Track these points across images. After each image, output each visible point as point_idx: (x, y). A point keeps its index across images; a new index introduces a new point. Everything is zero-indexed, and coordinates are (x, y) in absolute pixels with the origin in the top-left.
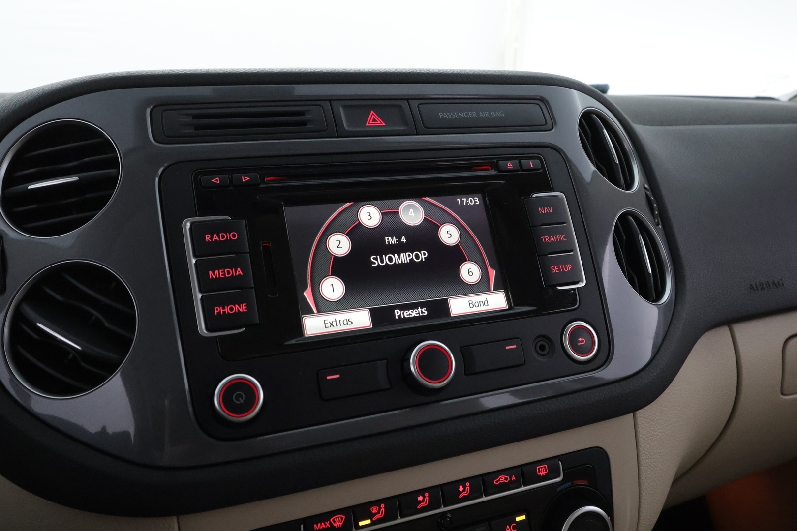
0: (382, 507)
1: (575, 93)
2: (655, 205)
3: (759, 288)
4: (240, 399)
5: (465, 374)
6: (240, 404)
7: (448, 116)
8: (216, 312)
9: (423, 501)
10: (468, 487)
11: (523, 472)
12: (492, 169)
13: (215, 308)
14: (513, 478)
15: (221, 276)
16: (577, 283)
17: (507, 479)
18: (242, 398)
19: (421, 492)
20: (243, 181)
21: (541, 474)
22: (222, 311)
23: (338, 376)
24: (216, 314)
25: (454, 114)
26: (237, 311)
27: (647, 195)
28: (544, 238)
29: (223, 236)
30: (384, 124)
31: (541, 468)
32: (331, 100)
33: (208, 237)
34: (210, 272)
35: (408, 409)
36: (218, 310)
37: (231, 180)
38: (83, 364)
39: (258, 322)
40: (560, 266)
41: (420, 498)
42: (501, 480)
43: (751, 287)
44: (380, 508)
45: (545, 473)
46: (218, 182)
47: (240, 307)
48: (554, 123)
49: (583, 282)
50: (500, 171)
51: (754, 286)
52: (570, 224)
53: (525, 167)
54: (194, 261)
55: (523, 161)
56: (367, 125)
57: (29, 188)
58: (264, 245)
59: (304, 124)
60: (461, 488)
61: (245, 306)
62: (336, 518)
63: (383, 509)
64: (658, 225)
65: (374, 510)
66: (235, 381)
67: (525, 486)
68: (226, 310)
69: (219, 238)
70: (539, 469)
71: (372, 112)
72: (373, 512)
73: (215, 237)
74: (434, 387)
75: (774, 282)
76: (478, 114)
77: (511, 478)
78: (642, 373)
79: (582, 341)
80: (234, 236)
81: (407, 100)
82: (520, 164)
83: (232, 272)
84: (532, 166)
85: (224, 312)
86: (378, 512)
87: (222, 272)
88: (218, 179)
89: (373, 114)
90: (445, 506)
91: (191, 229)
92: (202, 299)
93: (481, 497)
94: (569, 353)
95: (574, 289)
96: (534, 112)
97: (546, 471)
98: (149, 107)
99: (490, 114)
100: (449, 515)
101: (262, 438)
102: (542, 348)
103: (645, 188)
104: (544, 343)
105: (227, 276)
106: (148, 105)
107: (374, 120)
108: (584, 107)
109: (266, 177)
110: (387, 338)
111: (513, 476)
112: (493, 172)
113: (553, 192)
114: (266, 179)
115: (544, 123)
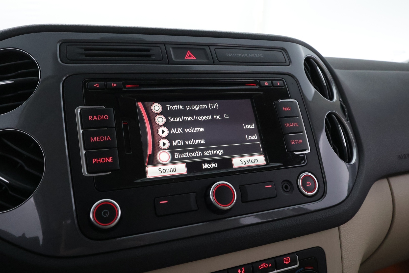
1: (300, 47)
2: (346, 110)
3: (404, 158)
4: (106, 214)
5: (242, 202)
6: (106, 217)
7: (232, 55)
8: (94, 161)
10: (244, 270)
11: (275, 261)
12: (256, 85)
13: (93, 159)
14: (270, 265)
15: (98, 141)
16: (305, 150)
17: (267, 265)
18: (107, 214)
20: (113, 86)
21: (286, 262)
22: (97, 161)
23: (166, 202)
24: (94, 163)
25: (235, 54)
26: (106, 161)
27: (341, 104)
28: (286, 125)
29: (100, 117)
30: (195, 58)
31: (286, 259)
32: (165, 44)
33: (91, 117)
34: (91, 138)
35: (208, 222)
36: (95, 160)
37: (106, 86)
38: (10, 192)
39: (119, 168)
40: (296, 141)
42: (263, 266)
43: (399, 156)
45: (288, 262)
46: (98, 86)
47: (108, 159)
48: (290, 61)
49: (308, 150)
50: (261, 86)
51: (401, 156)
52: (300, 117)
53: (275, 85)
54: (81, 131)
55: (273, 82)
56: (186, 58)
58: (123, 123)
59: (149, 56)
60: (239, 271)
61: (111, 158)
64: (347, 121)
66: (104, 203)
67: (277, 270)
68: (100, 161)
69: (97, 118)
70: (285, 259)
71: (189, 51)
73: (95, 118)
74: (224, 209)
76: (248, 55)
78: (343, 203)
79: (309, 184)
80: (106, 117)
81: (209, 46)
82: (272, 83)
83: (105, 138)
84: (279, 84)
87: (98, 138)
88: (98, 84)
89: (189, 53)
91: (80, 113)
92: (85, 154)
94: (302, 191)
95: (304, 154)
96: (280, 56)
99: (255, 55)
101: (119, 239)
102: (286, 187)
103: (340, 100)
104: (288, 185)
105: (101, 140)
106: (59, 42)
107: (190, 56)
108: (307, 55)
109: (127, 85)
110: (196, 180)
111: (270, 264)
112: (257, 87)
113: (291, 99)
114: (126, 86)
115: (285, 62)
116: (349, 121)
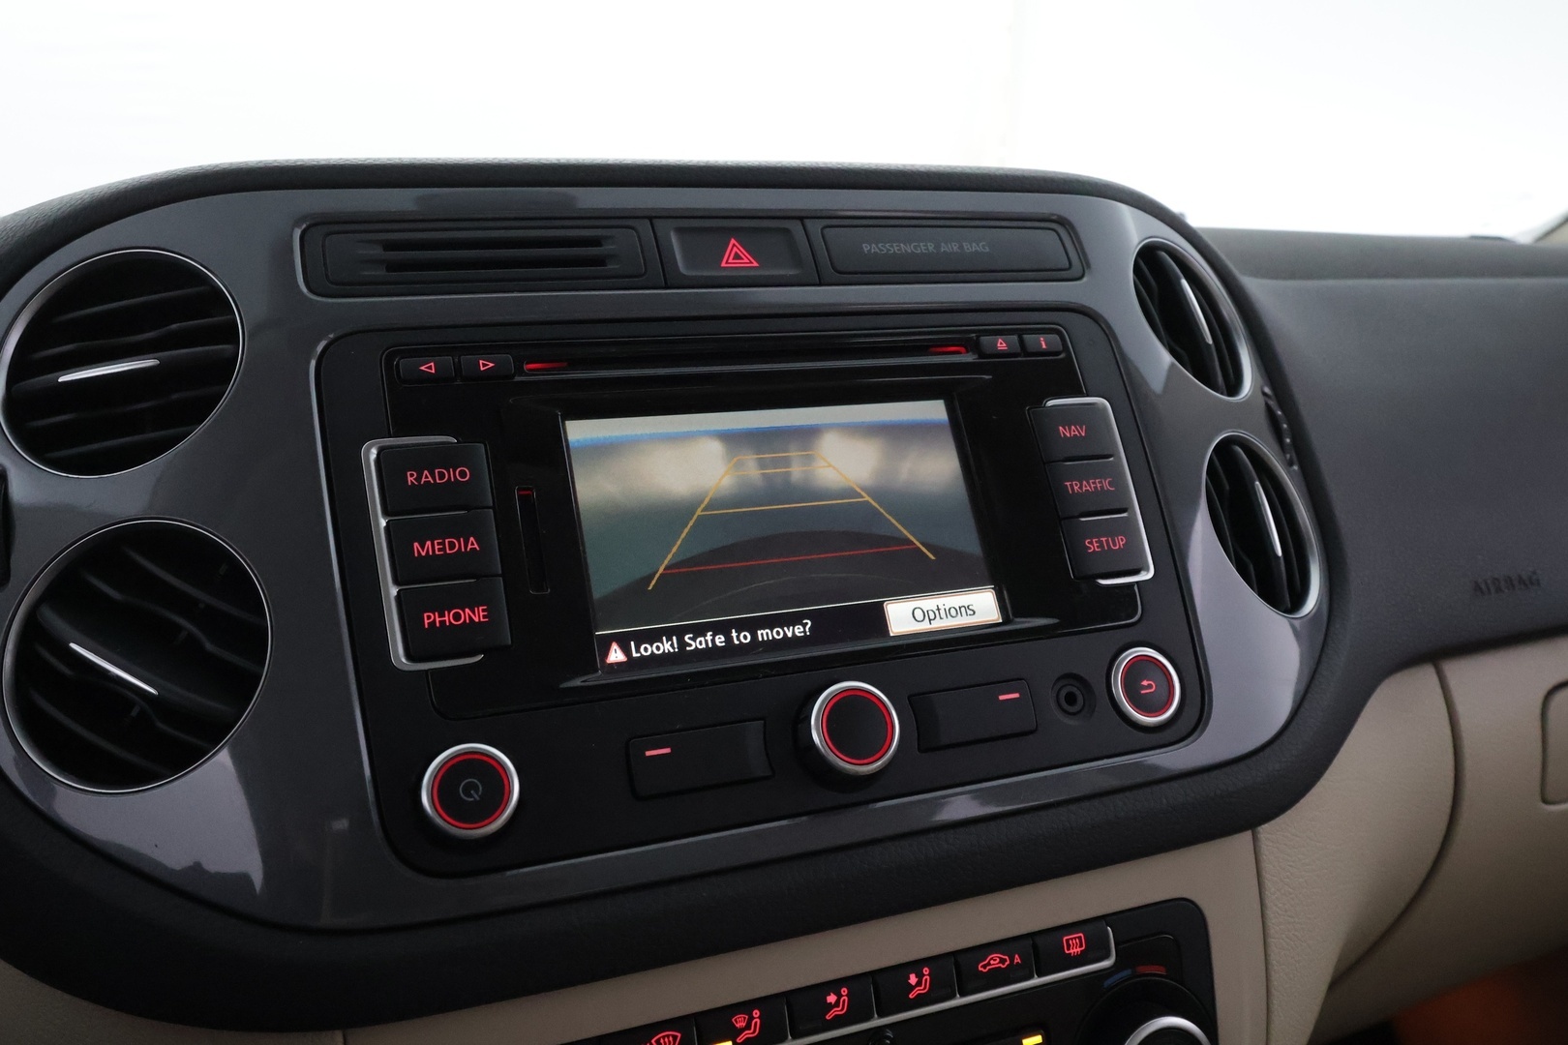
0: (755, 1016)
1: (1125, 210)
2: (1285, 426)
3: (1493, 590)
4: (473, 792)
5: (920, 750)
6: (472, 802)
7: (881, 250)
8: (426, 622)
9: (837, 1004)
10: (928, 977)
11: (1035, 947)
12: (967, 352)
13: (425, 615)
14: (1017, 959)
15: (437, 553)
16: (1136, 572)
17: (1005, 960)
18: (477, 791)
19: (834, 985)
20: (482, 369)
21: (1072, 951)
22: (438, 620)
23: (667, 751)
24: (426, 626)
25: (892, 246)
26: (468, 621)
27: (1268, 407)
28: (1071, 485)
29: (442, 476)
30: (755, 264)
31: (1072, 939)
32: (652, 217)
33: (412, 475)
34: (416, 544)
35: (804, 818)
36: (429, 618)
37: (458, 367)
38: (160, 725)
39: (510, 642)
40: (1104, 539)
41: (832, 999)
42: (992, 962)
43: (1477, 587)
44: (751, 1018)
45: (1079, 950)
46: (433, 371)
47: (474, 613)
48: (1086, 264)
49: (1148, 570)
50: (982, 355)
51: (1483, 586)
52: (1120, 458)
53: (1031, 348)
54: (383, 523)
55: (1025, 336)
56: (723, 265)
57: (60, 380)
58: (522, 493)
59: (600, 261)
60: (913, 980)
61: (483, 610)
62: (664, 1037)
63: (758, 1020)
64: (1291, 464)
65: (740, 1022)
66: (466, 757)
67: (1039, 976)
68: (446, 618)
69: (434, 478)
70: (1067, 941)
71: (733, 241)
72: (738, 1026)
73: (426, 477)
74: (857, 772)
75: (1520, 577)
76: (937, 246)
77: (1012, 959)
78: (1268, 751)
79: (1148, 686)
80: (463, 474)
81: (801, 219)
82: (1022, 341)
83: (459, 545)
84: (1044, 347)
85: (442, 623)
86: (748, 1027)
87: (439, 544)
88: (432, 364)
89: (734, 245)
90: (881, 1015)
91: (378, 461)
92: (398, 597)
93: (952, 997)
94: (1124, 710)
95: (1130, 585)
96: (1047, 242)
97: (1081, 946)
98: (299, 226)
99: (961, 247)
100: (890, 1034)
101: (515, 872)
102: (1071, 699)
103: (1264, 394)
104: (1078, 693)
105: (448, 552)
106: (297, 224)
107: (737, 257)
108: (1144, 237)
109: (527, 363)
110: (764, 677)
111: (1017, 956)
112: (969, 358)
113: (1088, 396)
114: (526, 367)
115: (1067, 265)
116: (1296, 468)
